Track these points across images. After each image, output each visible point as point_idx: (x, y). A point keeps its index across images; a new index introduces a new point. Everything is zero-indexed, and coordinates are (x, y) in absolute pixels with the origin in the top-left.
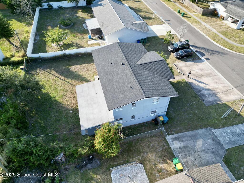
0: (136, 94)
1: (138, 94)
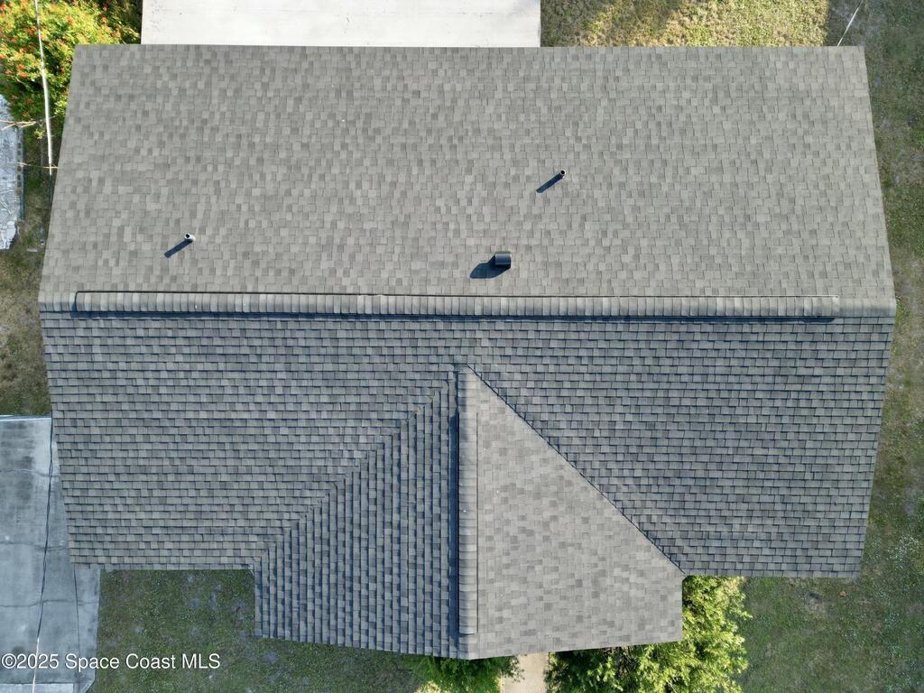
0: (106, 255)
1: (95, 267)
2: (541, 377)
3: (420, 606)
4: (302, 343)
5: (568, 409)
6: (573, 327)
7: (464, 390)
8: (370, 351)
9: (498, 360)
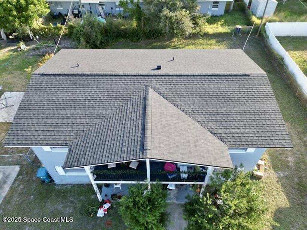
2: (171, 89)
3: (130, 144)
4: (102, 81)
5: (180, 97)
6: (179, 78)
7: (148, 91)
8: (121, 83)
9: (158, 85)
